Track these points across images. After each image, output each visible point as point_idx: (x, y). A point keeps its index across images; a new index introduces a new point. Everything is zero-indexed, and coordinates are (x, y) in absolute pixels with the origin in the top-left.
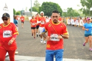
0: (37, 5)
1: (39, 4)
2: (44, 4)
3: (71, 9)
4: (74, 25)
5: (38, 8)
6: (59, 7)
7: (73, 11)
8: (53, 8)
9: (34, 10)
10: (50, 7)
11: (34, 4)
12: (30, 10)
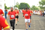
0: (17, 4)
1: (19, 4)
2: (21, 4)
3: (34, 6)
4: (35, 14)
5: (18, 6)
6: (29, 5)
7: (35, 7)
8: (25, 6)
9: (16, 6)
10: (24, 5)
11: (16, 4)
12: (14, 7)
